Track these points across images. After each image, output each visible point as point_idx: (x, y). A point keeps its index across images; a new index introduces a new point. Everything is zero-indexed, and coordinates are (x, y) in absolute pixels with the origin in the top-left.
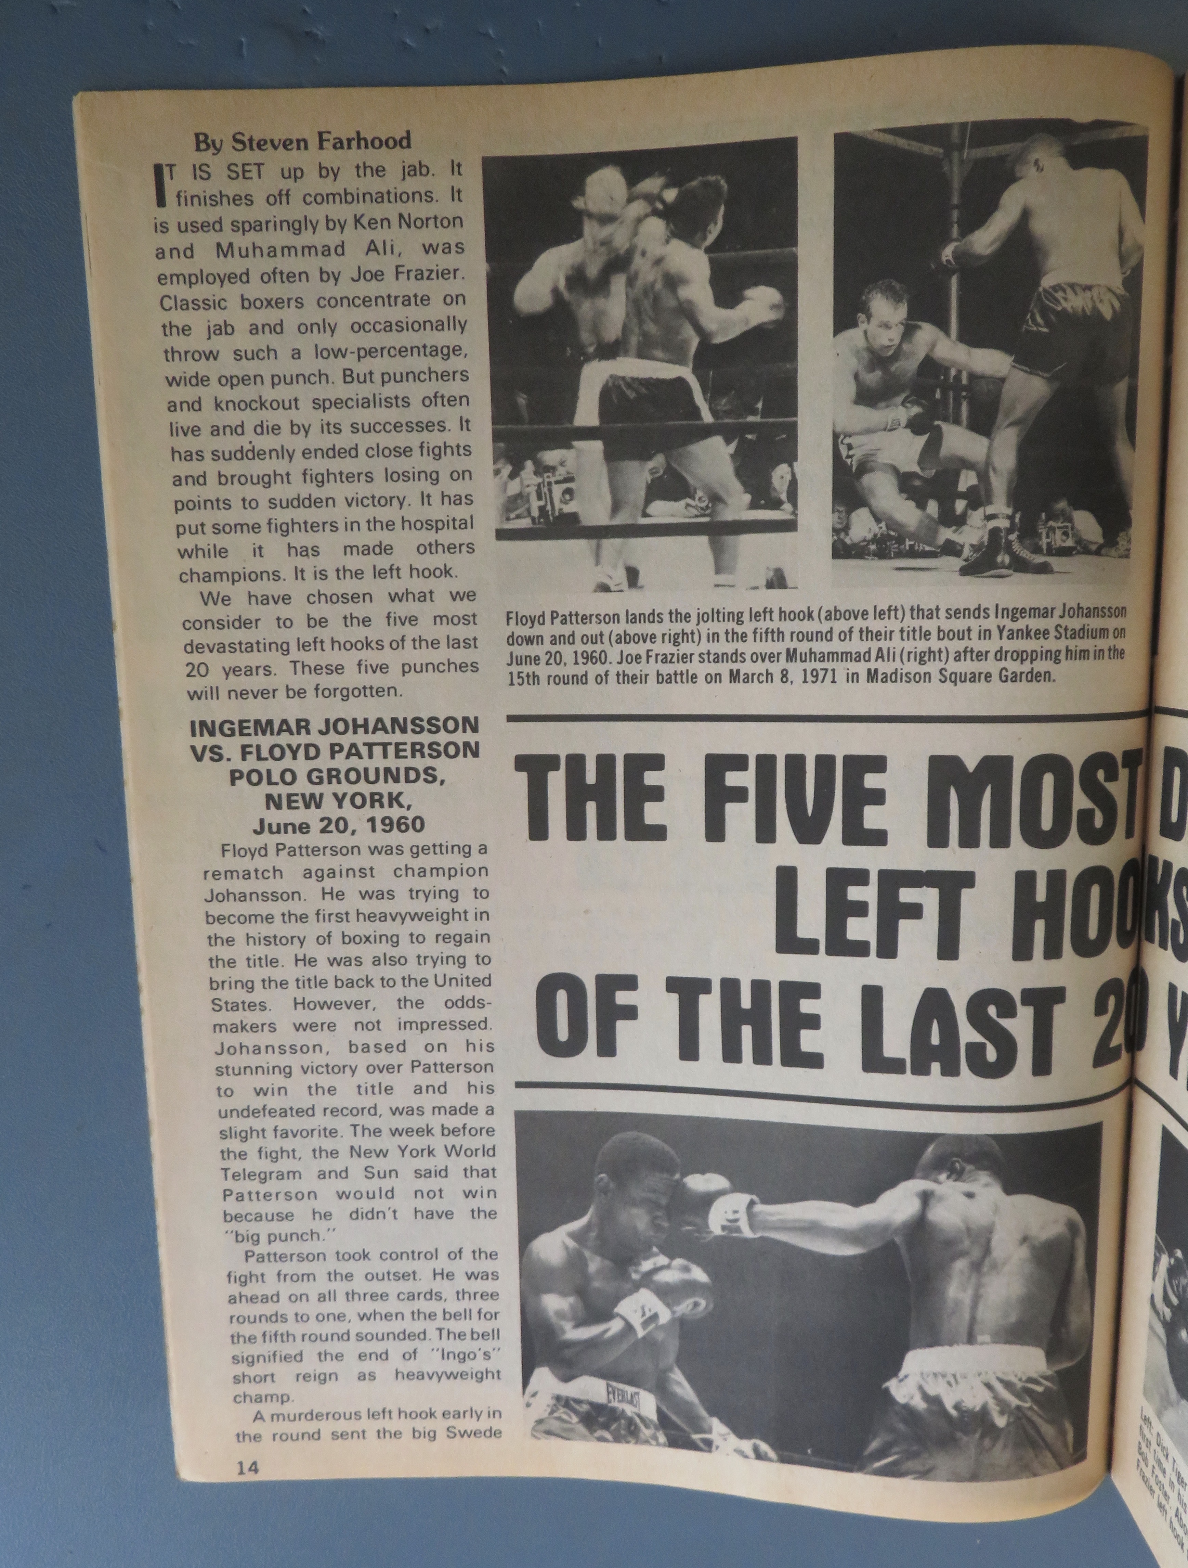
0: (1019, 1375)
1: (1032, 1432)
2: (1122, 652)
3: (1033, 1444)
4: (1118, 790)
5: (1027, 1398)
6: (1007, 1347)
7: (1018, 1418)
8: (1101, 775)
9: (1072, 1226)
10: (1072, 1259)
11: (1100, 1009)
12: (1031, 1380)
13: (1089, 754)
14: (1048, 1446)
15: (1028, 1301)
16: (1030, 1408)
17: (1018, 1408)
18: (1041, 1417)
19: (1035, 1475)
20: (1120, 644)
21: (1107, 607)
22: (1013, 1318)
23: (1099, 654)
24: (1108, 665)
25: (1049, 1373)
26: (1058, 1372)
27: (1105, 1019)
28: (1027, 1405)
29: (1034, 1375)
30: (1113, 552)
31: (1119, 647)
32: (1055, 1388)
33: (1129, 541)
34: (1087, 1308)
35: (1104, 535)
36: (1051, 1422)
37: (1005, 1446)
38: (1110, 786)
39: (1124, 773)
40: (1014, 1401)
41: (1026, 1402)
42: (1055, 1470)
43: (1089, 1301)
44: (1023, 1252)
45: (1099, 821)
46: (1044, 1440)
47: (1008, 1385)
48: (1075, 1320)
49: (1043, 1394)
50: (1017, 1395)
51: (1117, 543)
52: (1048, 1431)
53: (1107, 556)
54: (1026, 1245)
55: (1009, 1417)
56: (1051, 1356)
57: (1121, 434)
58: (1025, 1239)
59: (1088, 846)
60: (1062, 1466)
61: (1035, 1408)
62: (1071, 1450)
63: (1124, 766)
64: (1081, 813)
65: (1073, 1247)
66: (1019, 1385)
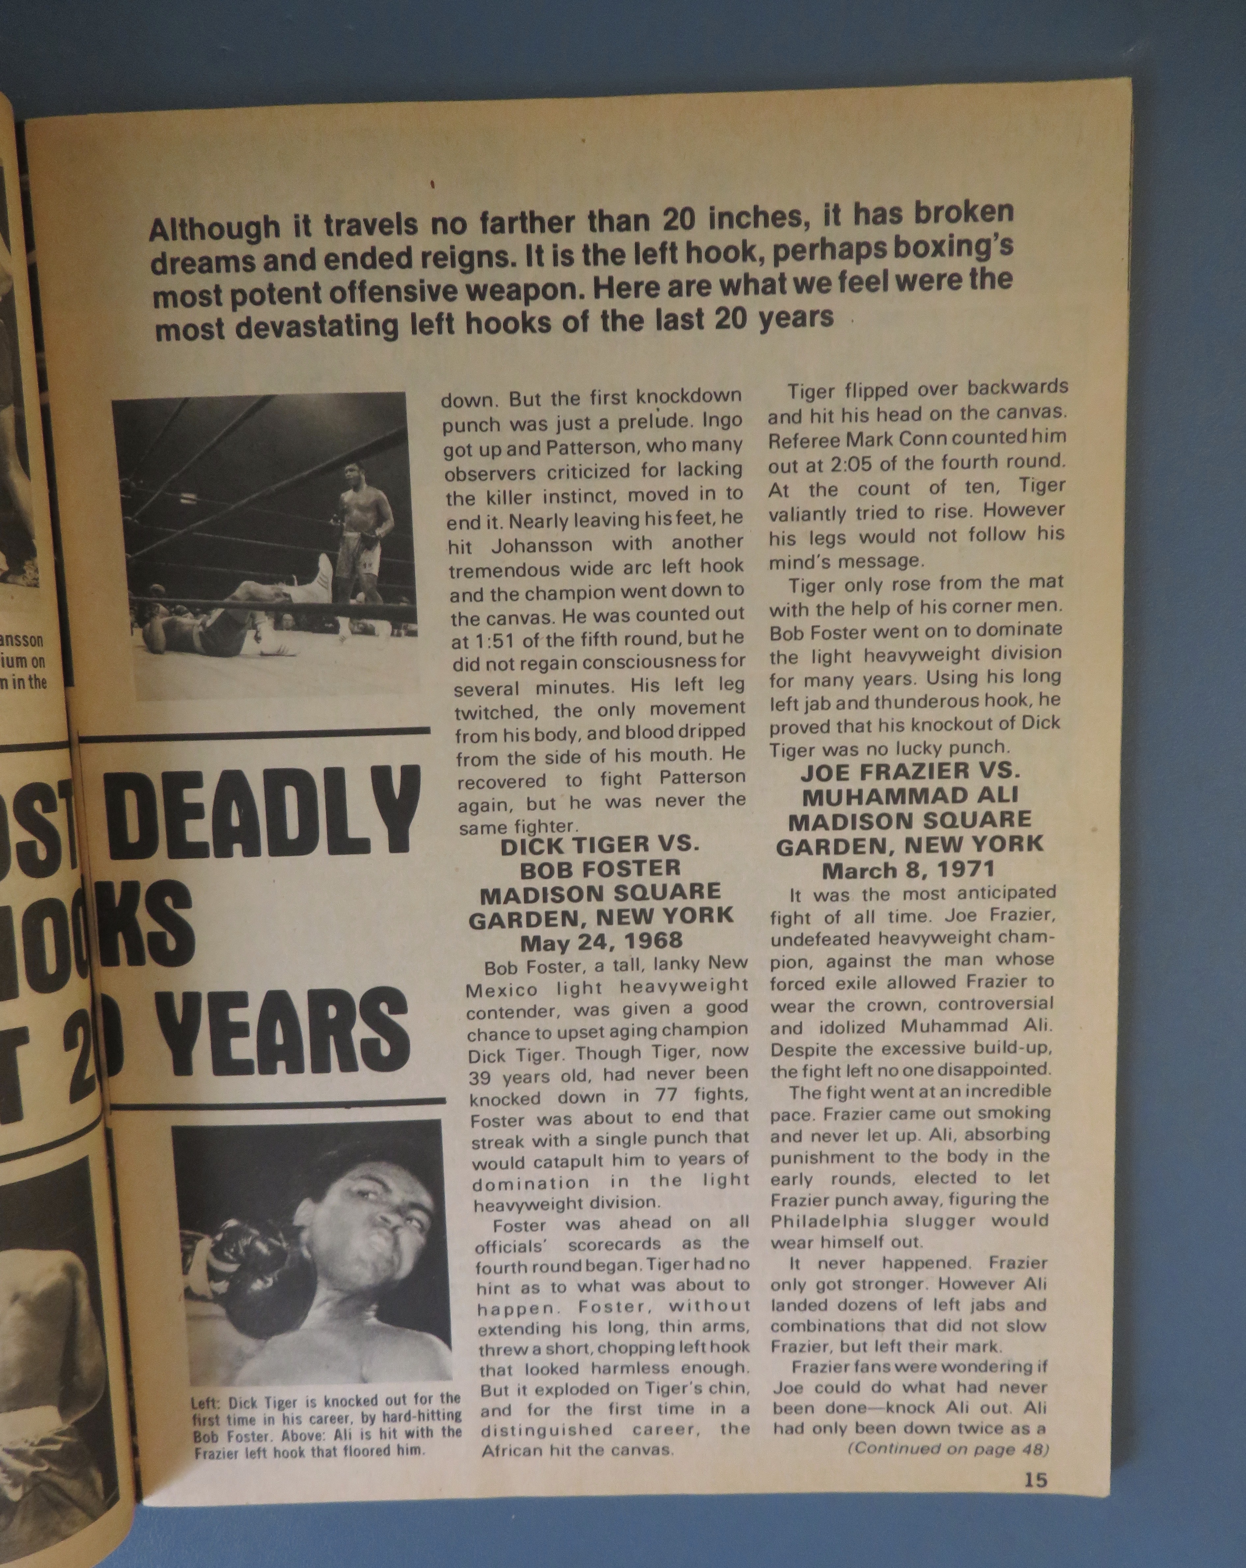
0: (31, 1440)
1: (55, 1495)
2: (44, 682)
3: (57, 1506)
4: (57, 819)
5: (43, 1461)
6: (13, 1415)
7: (36, 1486)
8: (38, 806)
9: (70, 1270)
10: (74, 1304)
11: (69, 1043)
12: (44, 1442)
13: (22, 786)
14: (76, 1503)
15: (28, 1361)
16: (49, 1471)
17: (34, 1475)
18: (62, 1476)
19: (64, 1537)
20: (40, 673)
21: (21, 635)
22: (14, 1383)
23: (19, 683)
24: (30, 694)
25: (66, 1427)
26: (76, 1424)
27: (76, 1052)
28: (45, 1468)
29: (49, 1435)
30: (20, 580)
31: (40, 677)
32: (75, 1440)
33: (36, 571)
34: (98, 1347)
35: (8, 563)
36: (75, 1476)
37: (24, 1519)
38: (49, 817)
39: (61, 803)
40: (27, 1469)
41: (42, 1466)
42: (85, 1525)
43: (99, 1340)
44: (17, 1310)
45: (42, 853)
46: (70, 1498)
47: (18, 1454)
48: (86, 1364)
49: (62, 1450)
50: (33, 1461)
51: (24, 572)
52: (73, 1487)
53: (14, 583)
54: (17, 1304)
55: (24, 1488)
56: (64, 1409)
57: (13, 463)
58: (16, 1298)
59: (34, 879)
60: (94, 1518)
61: (55, 1468)
62: (102, 1497)
63: (61, 796)
64: (20, 846)
65: (74, 1292)
66: (32, 1450)
